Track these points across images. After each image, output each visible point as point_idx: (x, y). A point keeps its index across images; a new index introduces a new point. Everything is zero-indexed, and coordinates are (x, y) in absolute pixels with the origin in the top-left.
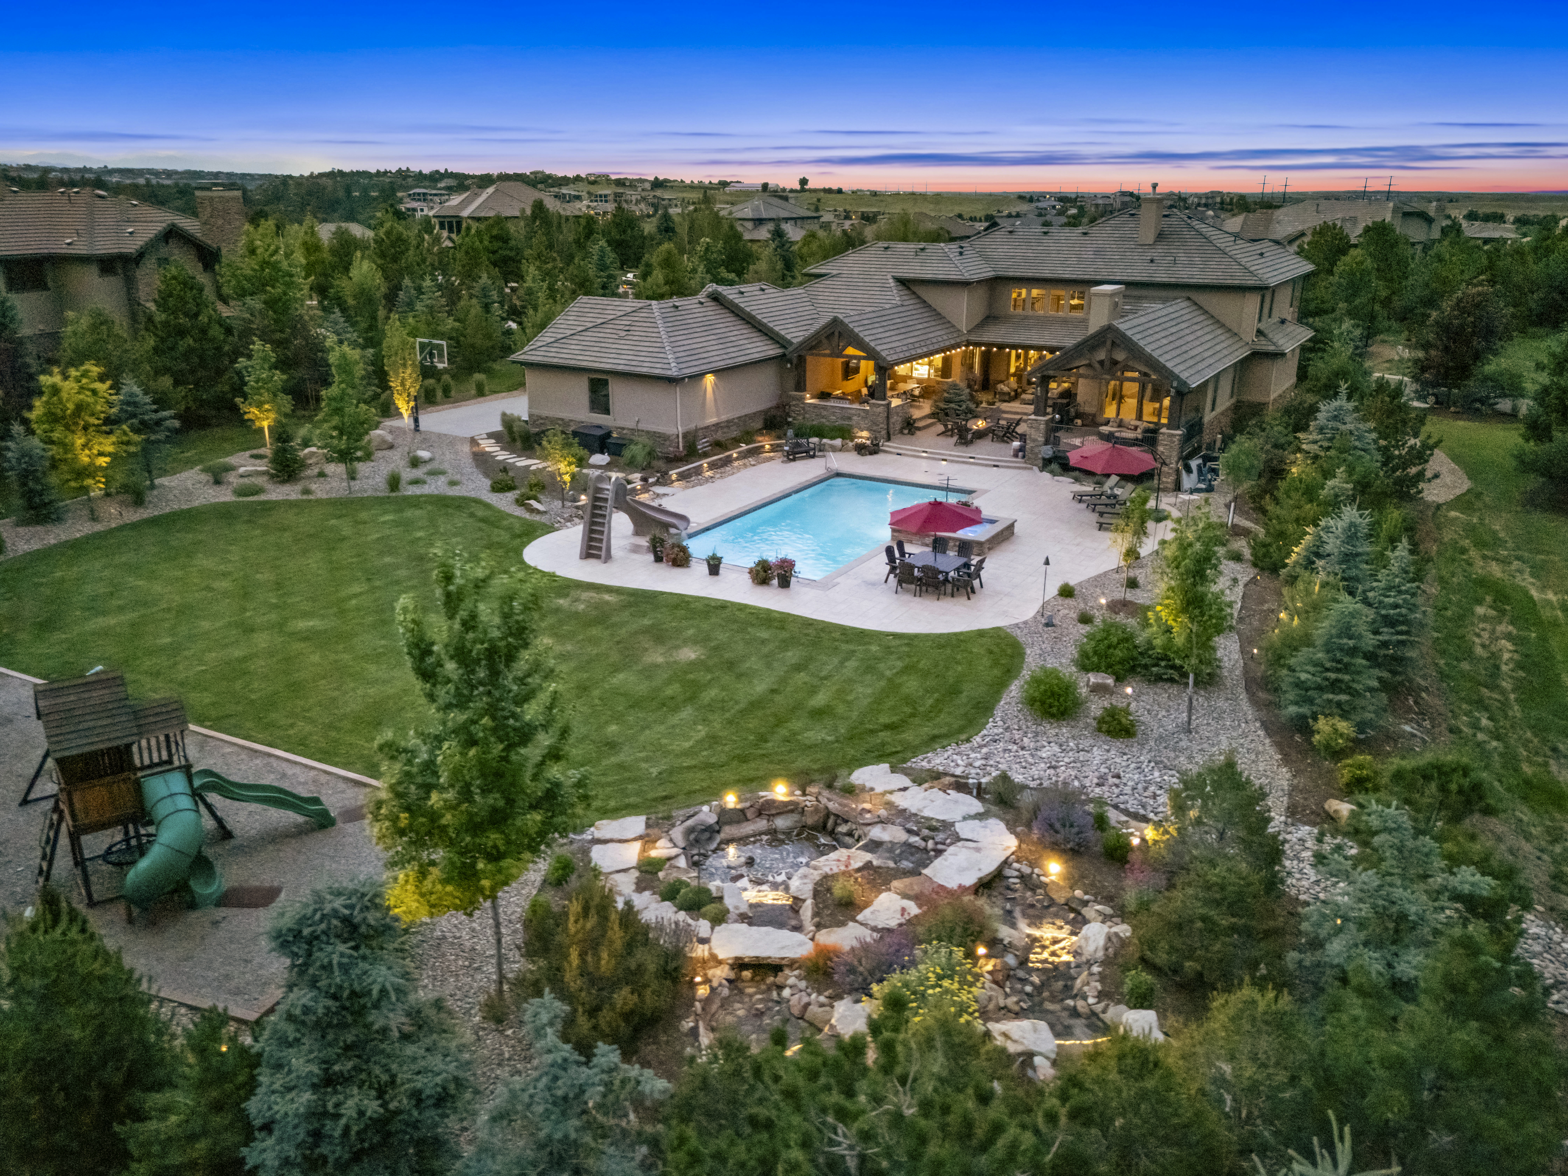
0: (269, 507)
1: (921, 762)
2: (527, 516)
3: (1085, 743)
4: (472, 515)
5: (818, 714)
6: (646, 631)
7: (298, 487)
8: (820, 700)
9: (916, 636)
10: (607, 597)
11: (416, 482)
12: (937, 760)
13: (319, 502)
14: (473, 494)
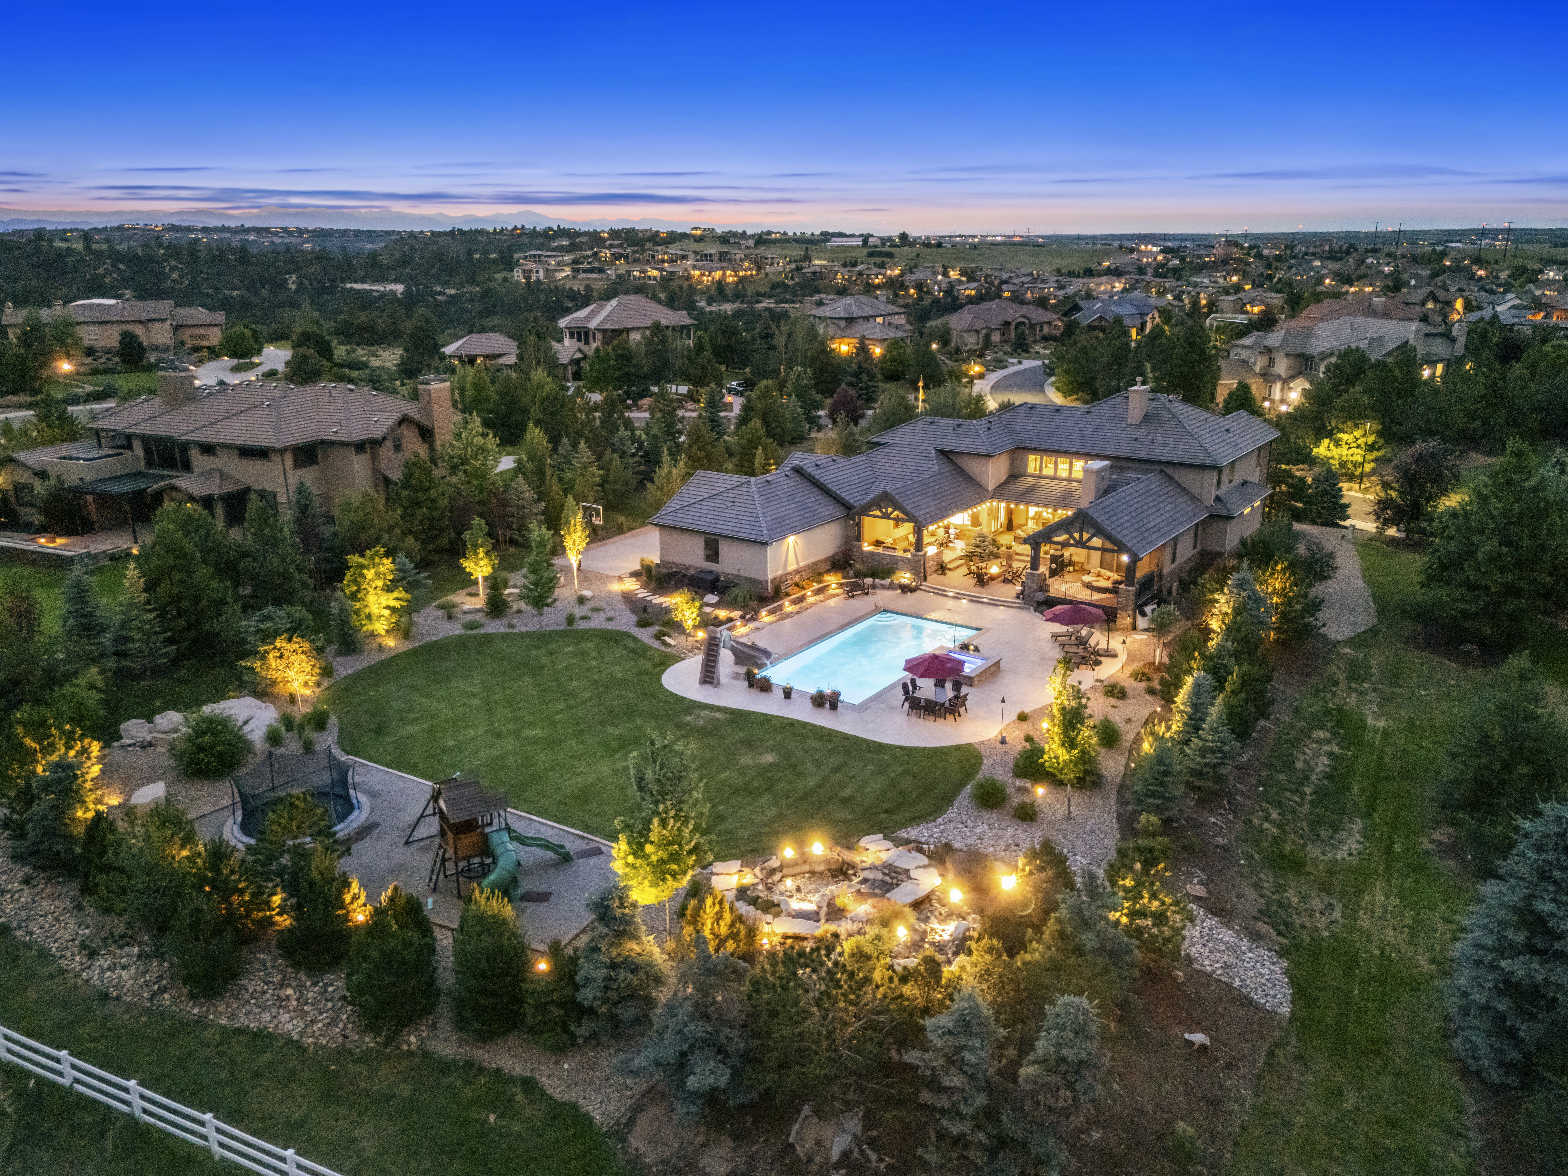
0: (489, 639)
1: (903, 834)
2: (663, 648)
3: (1004, 825)
4: (626, 647)
5: (846, 801)
6: (743, 741)
7: (505, 622)
8: (848, 792)
9: (914, 749)
10: (718, 715)
11: (584, 618)
12: (912, 833)
13: (521, 635)
14: (623, 629)
